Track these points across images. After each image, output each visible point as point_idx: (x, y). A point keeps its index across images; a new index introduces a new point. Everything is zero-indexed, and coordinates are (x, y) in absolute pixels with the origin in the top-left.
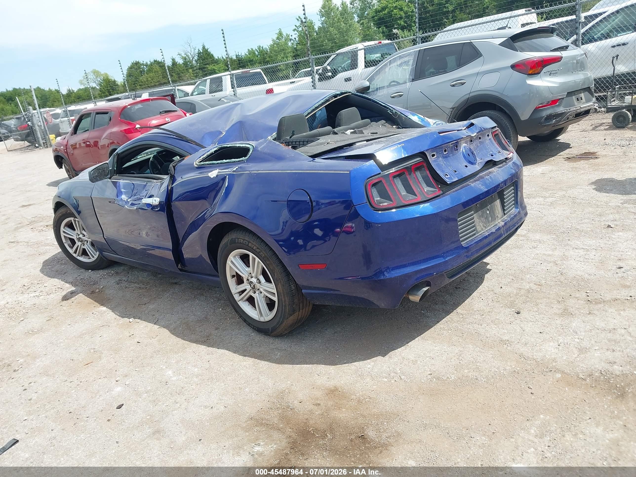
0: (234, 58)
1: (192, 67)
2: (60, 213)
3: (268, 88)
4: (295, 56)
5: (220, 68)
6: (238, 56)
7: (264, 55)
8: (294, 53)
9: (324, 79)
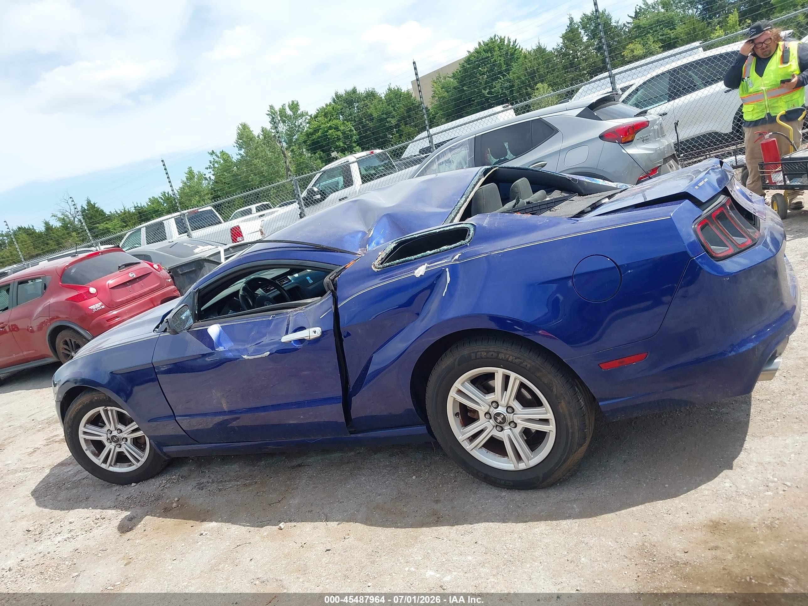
0: (133, 210)
1: (75, 230)
2: (80, 404)
3: (233, 226)
4: (214, 198)
5: (115, 225)
6: (137, 208)
7: (171, 202)
8: (212, 194)
9: (311, 203)
